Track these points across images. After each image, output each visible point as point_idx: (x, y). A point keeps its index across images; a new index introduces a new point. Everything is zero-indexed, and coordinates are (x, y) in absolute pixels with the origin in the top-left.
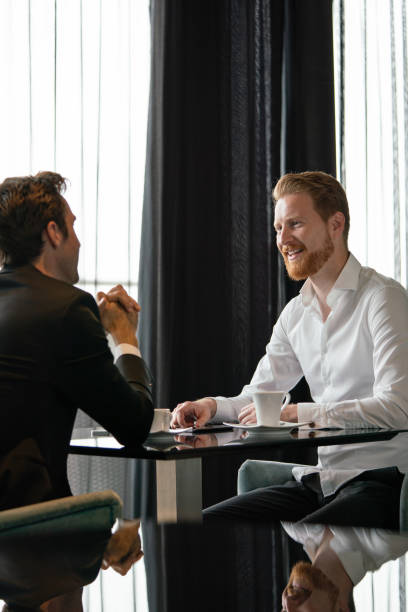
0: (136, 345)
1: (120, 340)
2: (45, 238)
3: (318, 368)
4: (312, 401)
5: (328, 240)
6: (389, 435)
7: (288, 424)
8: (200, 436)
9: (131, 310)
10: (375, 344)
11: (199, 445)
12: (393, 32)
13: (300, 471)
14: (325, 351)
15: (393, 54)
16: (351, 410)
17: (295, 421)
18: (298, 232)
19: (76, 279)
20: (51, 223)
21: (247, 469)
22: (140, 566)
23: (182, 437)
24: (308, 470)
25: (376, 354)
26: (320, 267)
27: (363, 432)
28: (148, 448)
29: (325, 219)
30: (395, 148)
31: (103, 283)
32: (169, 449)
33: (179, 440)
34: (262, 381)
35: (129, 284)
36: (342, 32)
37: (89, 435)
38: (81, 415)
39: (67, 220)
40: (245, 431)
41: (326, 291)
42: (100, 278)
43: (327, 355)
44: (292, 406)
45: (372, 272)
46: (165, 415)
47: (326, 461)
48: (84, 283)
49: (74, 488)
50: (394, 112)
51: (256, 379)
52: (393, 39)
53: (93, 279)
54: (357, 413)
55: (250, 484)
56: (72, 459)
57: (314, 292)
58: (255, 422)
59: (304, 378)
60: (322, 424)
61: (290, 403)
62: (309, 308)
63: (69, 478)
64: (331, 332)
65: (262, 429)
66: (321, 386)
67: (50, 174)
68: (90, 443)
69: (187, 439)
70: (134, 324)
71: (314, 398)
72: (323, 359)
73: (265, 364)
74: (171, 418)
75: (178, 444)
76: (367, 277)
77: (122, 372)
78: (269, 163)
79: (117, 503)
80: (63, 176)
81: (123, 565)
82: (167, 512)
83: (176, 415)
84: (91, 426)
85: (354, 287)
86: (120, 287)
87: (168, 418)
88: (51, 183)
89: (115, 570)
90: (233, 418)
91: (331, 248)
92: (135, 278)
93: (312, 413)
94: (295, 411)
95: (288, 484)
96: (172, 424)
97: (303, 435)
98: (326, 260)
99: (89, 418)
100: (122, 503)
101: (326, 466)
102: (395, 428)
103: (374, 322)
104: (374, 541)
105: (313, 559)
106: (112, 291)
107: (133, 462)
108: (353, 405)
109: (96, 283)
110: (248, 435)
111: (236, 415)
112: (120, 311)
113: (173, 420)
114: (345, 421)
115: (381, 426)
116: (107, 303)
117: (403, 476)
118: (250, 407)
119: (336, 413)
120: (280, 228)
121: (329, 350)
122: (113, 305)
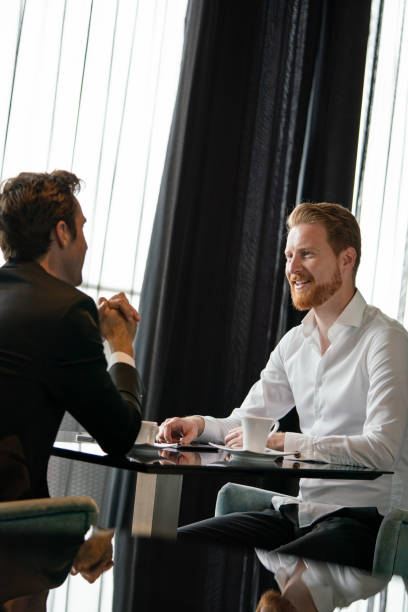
0: (131, 355)
1: (116, 348)
2: (53, 237)
3: (310, 400)
4: (300, 432)
5: (337, 274)
6: (372, 475)
7: (273, 452)
8: (185, 454)
9: (131, 319)
10: (371, 383)
11: (183, 463)
13: (279, 500)
14: (320, 384)
16: (339, 445)
17: (281, 449)
18: (309, 262)
19: (79, 282)
20: (61, 223)
21: (227, 492)
22: (108, 577)
23: (166, 452)
24: (288, 500)
25: (371, 393)
26: (326, 300)
27: (348, 469)
28: (131, 459)
29: (337, 253)
31: (106, 289)
32: (151, 463)
33: (163, 455)
34: (253, 406)
35: (132, 293)
36: (375, 67)
37: (74, 440)
38: (68, 419)
39: (77, 221)
40: (229, 454)
41: (328, 324)
42: (103, 285)
43: (320, 389)
44: (280, 434)
45: (377, 311)
46: (152, 428)
47: (307, 493)
48: (87, 286)
49: (52, 490)
51: (247, 403)
53: (96, 284)
54: (344, 449)
55: (229, 506)
56: (53, 461)
57: (315, 323)
58: (241, 446)
59: (295, 408)
60: (307, 456)
61: (279, 430)
62: (309, 339)
63: (48, 480)
64: (328, 366)
65: (247, 453)
66: (312, 419)
67: (66, 173)
68: (73, 447)
69: (171, 455)
70: (132, 334)
71: (302, 429)
72: (317, 391)
73: (257, 390)
74: (157, 432)
75: (161, 458)
76: (372, 316)
77: (114, 379)
78: (286, 189)
79: (93, 510)
80: (78, 177)
81: (92, 573)
82: (142, 525)
83: (163, 429)
84: (77, 430)
85: (357, 324)
86: (122, 295)
87: (154, 432)
88: (66, 182)
89: (84, 576)
90: (219, 440)
91: (339, 283)
92: (139, 287)
93: (299, 444)
94: (282, 439)
95: (267, 512)
96: (158, 438)
97: (287, 464)
98: (332, 294)
100: (98, 511)
101: (306, 499)
102: (380, 469)
103: (373, 362)
104: (348, 579)
105: (283, 589)
106: (114, 298)
107: (114, 471)
108: (341, 440)
109: (99, 288)
110: (233, 458)
111: (223, 436)
112: (120, 319)
113: (160, 434)
114: (331, 455)
115: (366, 465)
116: (108, 309)
117: (383, 517)
118: (238, 430)
119: (323, 447)
120: (291, 256)
121: (324, 383)
122: (113, 312)
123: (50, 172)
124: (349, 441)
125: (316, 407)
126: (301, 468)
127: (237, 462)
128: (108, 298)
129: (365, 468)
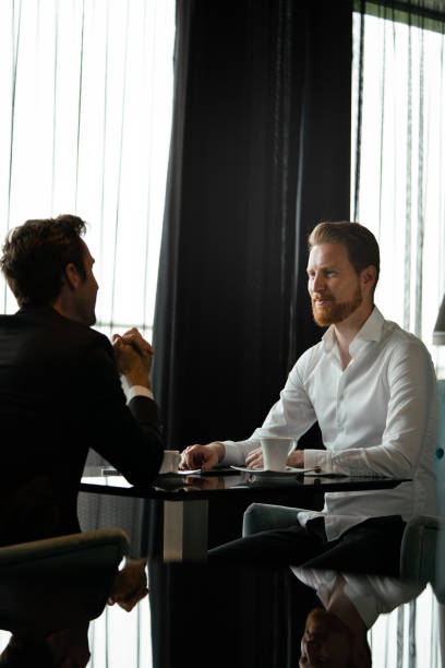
0: (148, 387)
2: (63, 280)
6: (392, 484)
7: (294, 470)
8: (208, 478)
9: (145, 353)
11: (207, 487)
12: (410, 90)
13: (305, 516)
14: (341, 398)
15: (410, 112)
16: (357, 457)
17: (301, 466)
18: (332, 282)
19: (93, 321)
20: (70, 265)
21: (253, 512)
22: (145, 604)
23: (190, 479)
24: (314, 514)
26: (346, 317)
27: (367, 480)
28: (157, 489)
30: (409, 204)
31: (119, 326)
32: (177, 490)
33: (187, 482)
35: (144, 327)
36: (361, 88)
37: (102, 477)
38: (92, 455)
39: (86, 263)
40: (252, 474)
41: (349, 339)
42: (116, 321)
44: (299, 451)
45: (395, 326)
46: (175, 456)
47: (332, 506)
48: (100, 325)
50: (409, 169)
51: (268, 422)
52: (410, 97)
53: (108, 321)
55: (254, 528)
56: (82, 497)
58: (262, 466)
63: (79, 515)
65: (268, 473)
66: (334, 433)
67: (71, 217)
68: (100, 481)
69: (194, 481)
70: (147, 367)
71: (325, 444)
72: (338, 405)
74: (180, 459)
75: (186, 485)
76: (391, 330)
77: (134, 414)
78: (284, 214)
79: (124, 540)
80: (83, 219)
82: (173, 551)
83: (184, 456)
84: (102, 465)
86: (135, 330)
87: (177, 460)
88: (70, 227)
89: (121, 606)
92: (150, 320)
93: (318, 459)
94: (301, 456)
95: (292, 528)
96: (180, 466)
97: (308, 481)
98: (352, 311)
99: (100, 457)
100: (129, 541)
101: (331, 510)
102: (399, 477)
103: (394, 374)
105: (328, 607)
106: (127, 333)
107: (142, 500)
108: (359, 453)
109: (112, 325)
110: (255, 479)
111: (244, 458)
112: (135, 354)
113: (182, 462)
114: (351, 468)
115: (387, 474)
116: (122, 345)
117: (405, 523)
118: (257, 451)
119: (342, 460)
120: (313, 274)
121: (347, 396)
122: (128, 347)
123: (55, 217)
124: (367, 454)
125: (339, 421)
126: (323, 482)
127: (259, 483)
128: (122, 334)
129: (385, 477)
